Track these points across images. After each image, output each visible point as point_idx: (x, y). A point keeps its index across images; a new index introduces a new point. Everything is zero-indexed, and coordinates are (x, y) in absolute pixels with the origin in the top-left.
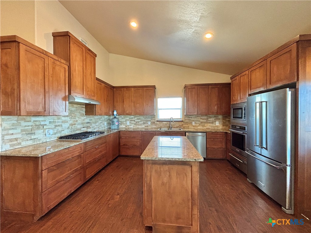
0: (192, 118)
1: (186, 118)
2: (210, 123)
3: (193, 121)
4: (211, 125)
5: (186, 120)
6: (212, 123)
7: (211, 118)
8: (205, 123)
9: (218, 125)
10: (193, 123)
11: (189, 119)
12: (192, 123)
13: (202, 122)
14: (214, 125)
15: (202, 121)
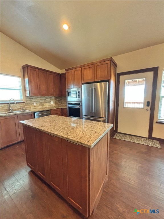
0: (32, 99)
1: (27, 100)
2: (47, 103)
3: (35, 102)
4: (48, 104)
5: (28, 101)
6: (49, 103)
7: (47, 98)
8: (44, 103)
9: (53, 104)
10: (35, 103)
11: (30, 100)
12: (33, 104)
13: (41, 103)
14: (50, 104)
15: (41, 101)
